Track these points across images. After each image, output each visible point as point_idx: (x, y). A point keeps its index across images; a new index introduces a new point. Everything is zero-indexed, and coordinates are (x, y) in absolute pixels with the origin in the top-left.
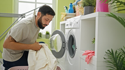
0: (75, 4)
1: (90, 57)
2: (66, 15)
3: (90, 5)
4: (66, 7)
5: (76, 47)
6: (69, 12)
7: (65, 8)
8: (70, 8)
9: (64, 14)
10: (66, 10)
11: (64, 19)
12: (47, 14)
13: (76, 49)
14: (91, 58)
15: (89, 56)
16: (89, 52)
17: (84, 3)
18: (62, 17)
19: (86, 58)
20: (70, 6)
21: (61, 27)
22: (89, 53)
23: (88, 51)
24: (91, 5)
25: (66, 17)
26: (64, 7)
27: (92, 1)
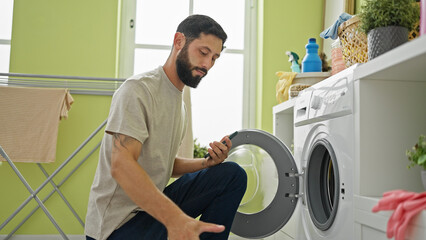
0: (330, 34)
1: (408, 216)
2: (295, 80)
3: (393, 24)
4: (292, 53)
5: (341, 187)
6: (306, 71)
7: (291, 58)
8: (307, 55)
9: (287, 78)
10: (294, 64)
11: (290, 92)
12: (202, 35)
13: (341, 195)
14: (413, 219)
15: (404, 211)
16: (402, 195)
17: (370, 14)
18: (281, 89)
19: (391, 222)
20: (308, 47)
21: (277, 124)
22: (402, 200)
23: (398, 194)
24: (397, 23)
25: (297, 85)
26: (288, 53)
27: (401, 7)
